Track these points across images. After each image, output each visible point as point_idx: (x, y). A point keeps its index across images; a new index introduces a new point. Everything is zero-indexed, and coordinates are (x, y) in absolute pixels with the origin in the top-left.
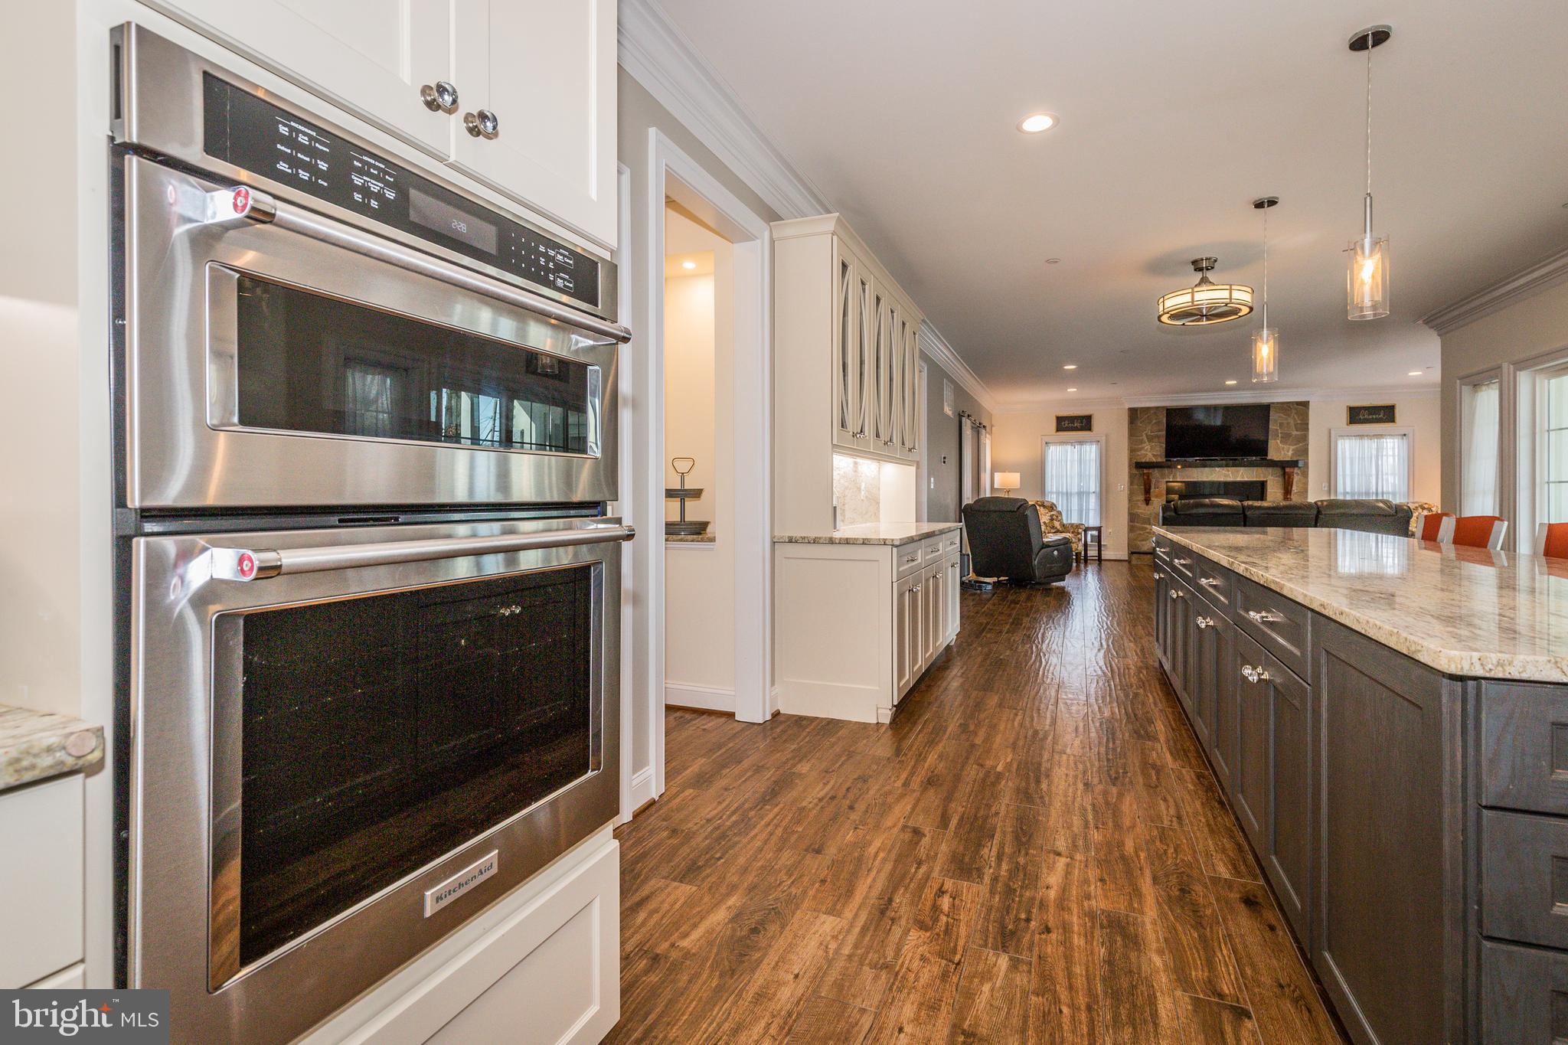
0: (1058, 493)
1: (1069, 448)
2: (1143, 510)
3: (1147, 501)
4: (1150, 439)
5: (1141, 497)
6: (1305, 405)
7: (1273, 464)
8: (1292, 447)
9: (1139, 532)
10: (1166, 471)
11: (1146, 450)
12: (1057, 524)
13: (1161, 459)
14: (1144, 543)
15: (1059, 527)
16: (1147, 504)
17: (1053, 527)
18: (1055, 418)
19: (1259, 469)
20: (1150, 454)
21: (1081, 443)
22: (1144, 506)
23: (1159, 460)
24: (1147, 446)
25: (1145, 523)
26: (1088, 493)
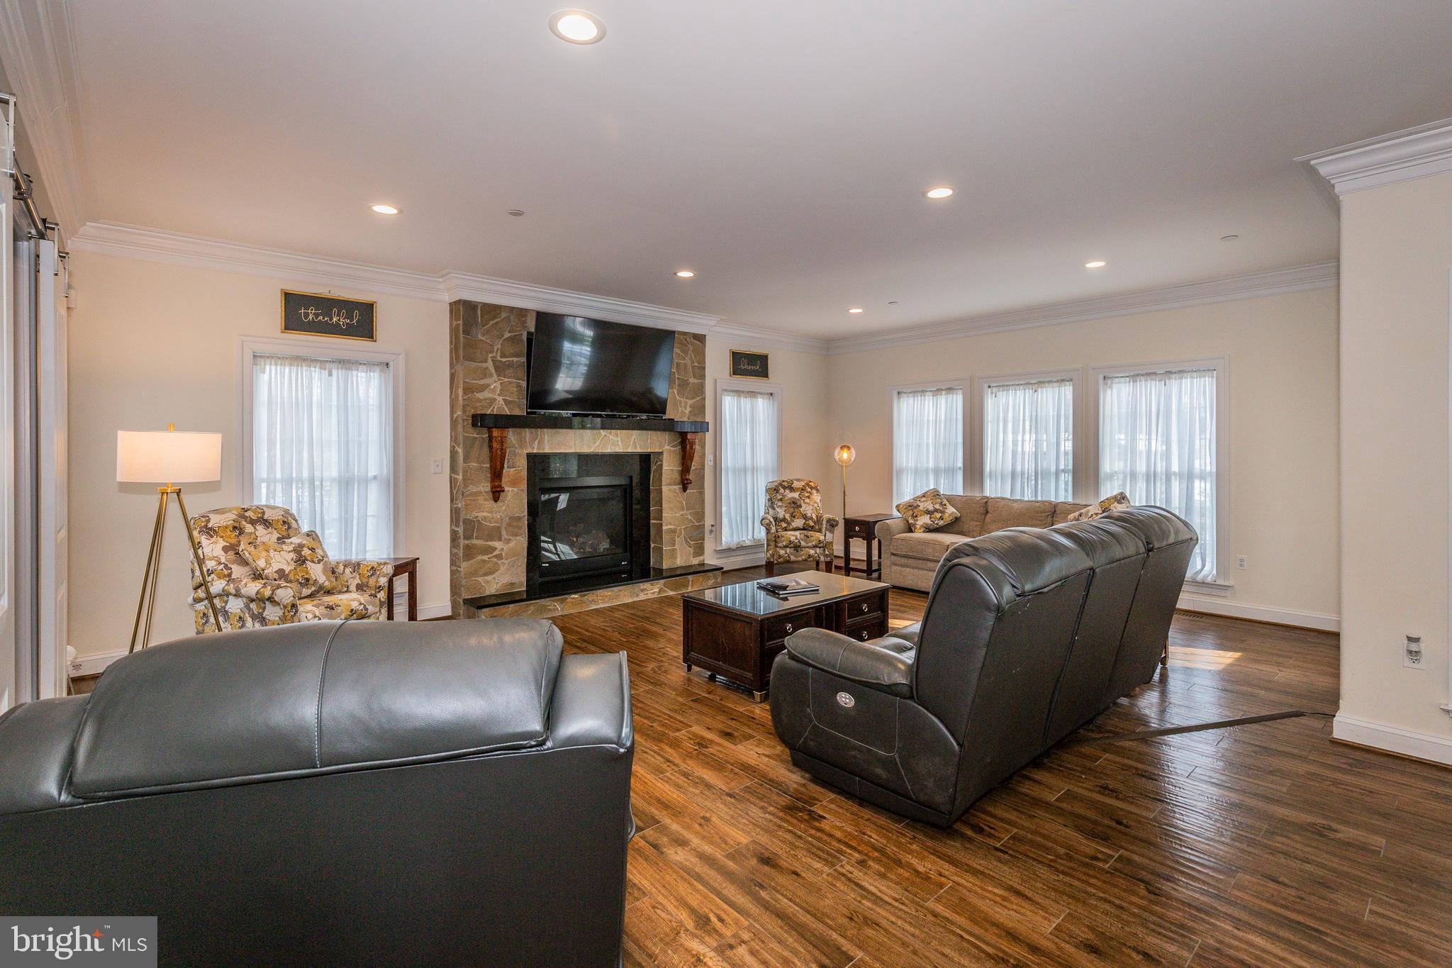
0: (288, 482)
1: (316, 373)
2: (488, 512)
3: (497, 493)
4: (500, 369)
5: (485, 487)
6: (701, 338)
7: (670, 426)
8: (690, 402)
9: (480, 557)
10: (527, 433)
11: (493, 391)
12: (317, 572)
13: (520, 411)
14: (489, 578)
15: (322, 579)
16: (496, 499)
17: (307, 582)
18: (279, 294)
19: (653, 432)
20: (500, 399)
21: (346, 363)
22: (490, 503)
23: (517, 412)
24: (495, 383)
25: (491, 538)
26: (365, 481)
